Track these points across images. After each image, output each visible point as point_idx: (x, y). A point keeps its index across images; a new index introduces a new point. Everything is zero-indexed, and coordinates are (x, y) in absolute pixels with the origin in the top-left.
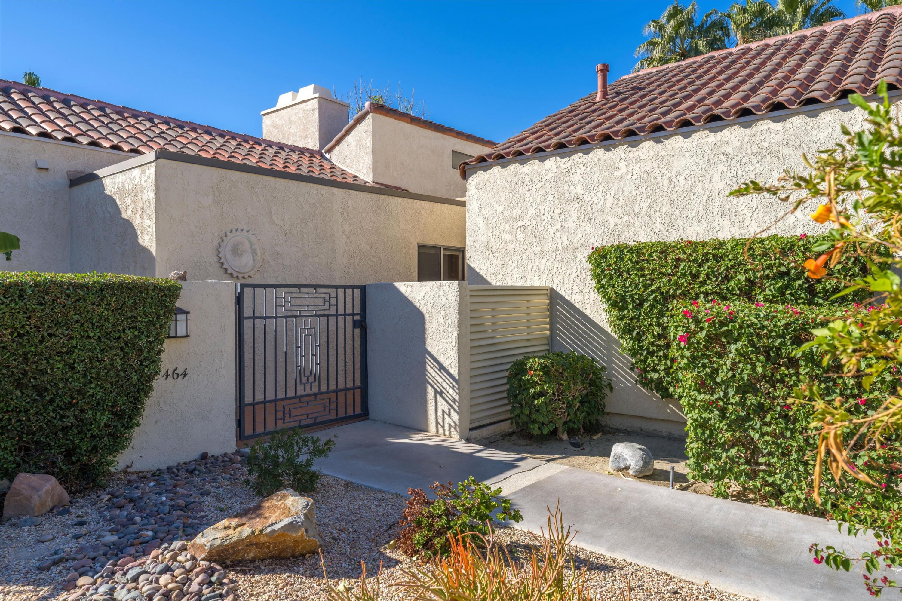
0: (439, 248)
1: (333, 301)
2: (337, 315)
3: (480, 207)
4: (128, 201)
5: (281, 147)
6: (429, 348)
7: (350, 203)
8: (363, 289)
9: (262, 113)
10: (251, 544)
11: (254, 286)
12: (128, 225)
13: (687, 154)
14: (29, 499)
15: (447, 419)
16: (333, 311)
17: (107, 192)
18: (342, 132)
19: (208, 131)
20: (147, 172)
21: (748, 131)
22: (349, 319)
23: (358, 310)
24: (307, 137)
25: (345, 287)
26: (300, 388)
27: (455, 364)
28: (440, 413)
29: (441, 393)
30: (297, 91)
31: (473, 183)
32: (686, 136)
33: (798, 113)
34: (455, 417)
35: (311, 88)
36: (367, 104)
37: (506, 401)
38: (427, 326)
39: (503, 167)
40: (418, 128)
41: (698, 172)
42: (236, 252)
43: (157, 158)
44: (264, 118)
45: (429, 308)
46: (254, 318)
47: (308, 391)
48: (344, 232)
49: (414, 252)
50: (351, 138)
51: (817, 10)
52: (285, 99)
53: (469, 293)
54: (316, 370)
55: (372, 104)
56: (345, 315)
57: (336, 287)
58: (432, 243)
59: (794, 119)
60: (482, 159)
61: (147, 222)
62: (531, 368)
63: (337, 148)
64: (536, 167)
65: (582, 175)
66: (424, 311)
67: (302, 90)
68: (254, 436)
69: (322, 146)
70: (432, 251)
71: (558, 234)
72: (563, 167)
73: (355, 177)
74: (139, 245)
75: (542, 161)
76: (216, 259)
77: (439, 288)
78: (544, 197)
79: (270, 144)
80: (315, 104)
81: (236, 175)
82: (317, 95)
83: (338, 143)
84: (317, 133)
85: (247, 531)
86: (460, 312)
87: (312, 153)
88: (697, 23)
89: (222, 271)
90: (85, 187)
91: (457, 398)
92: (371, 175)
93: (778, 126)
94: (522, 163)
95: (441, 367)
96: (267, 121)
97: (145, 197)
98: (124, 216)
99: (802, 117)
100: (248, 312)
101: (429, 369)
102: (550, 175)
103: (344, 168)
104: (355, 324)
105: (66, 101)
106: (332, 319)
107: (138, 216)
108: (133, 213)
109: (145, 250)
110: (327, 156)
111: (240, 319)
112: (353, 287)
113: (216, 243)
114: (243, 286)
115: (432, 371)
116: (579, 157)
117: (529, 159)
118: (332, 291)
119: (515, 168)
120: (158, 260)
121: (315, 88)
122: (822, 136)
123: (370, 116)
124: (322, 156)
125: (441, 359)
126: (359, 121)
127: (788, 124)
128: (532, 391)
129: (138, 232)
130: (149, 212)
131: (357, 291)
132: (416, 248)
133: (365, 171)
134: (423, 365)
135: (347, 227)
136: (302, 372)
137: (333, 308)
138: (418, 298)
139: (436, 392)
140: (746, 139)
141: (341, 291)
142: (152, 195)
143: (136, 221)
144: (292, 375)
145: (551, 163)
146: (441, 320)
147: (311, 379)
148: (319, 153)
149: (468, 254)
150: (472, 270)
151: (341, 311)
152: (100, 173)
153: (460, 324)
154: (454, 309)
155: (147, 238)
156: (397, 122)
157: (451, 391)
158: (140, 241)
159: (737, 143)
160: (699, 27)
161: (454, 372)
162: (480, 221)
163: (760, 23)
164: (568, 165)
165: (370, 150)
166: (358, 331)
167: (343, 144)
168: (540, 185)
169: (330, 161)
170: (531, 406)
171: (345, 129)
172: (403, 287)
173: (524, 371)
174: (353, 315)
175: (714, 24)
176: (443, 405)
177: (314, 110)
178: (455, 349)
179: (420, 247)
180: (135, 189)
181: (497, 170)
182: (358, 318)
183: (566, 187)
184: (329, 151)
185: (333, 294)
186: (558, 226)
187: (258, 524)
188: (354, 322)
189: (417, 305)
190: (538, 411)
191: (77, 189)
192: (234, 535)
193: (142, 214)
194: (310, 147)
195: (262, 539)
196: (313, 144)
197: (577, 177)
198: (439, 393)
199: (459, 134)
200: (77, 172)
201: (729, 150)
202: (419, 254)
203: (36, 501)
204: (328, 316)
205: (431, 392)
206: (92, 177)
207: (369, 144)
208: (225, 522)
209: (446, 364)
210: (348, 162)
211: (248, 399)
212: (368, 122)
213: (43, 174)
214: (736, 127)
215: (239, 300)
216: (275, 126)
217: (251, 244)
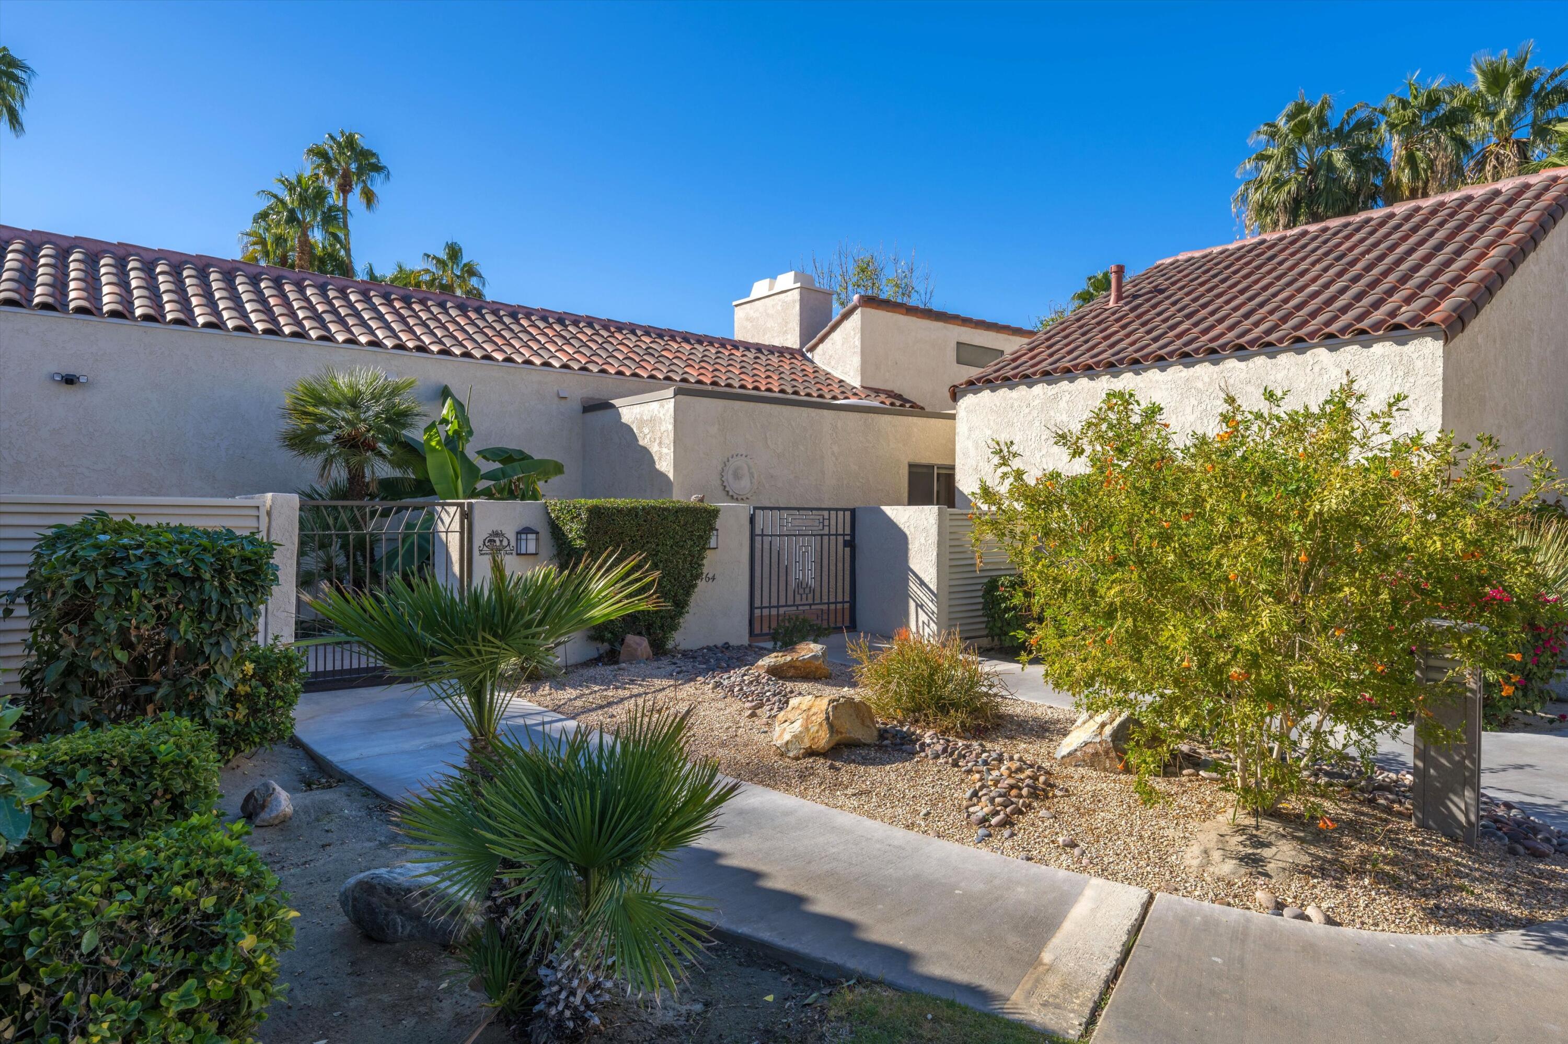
0: (931, 467)
1: (826, 523)
2: (829, 535)
3: (970, 430)
4: (646, 431)
5: (759, 348)
6: (912, 566)
7: (839, 425)
8: (853, 512)
9: (735, 303)
10: (791, 667)
11: (763, 508)
12: (646, 454)
13: (1163, 387)
14: (636, 650)
15: (927, 630)
16: (826, 531)
17: (623, 420)
18: (827, 329)
19: (686, 338)
20: (666, 407)
21: (1216, 368)
22: (840, 539)
23: (848, 531)
24: (786, 332)
25: (837, 510)
26: (798, 597)
27: (935, 580)
28: (920, 624)
29: (921, 606)
30: (775, 278)
31: (963, 406)
32: (1163, 370)
33: (1259, 354)
34: (934, 626)
35: (791, 274)
36: (856, 297)
37: (981, 613)
38: (910, 546)
39: (993, 391)
40: (914, 319)
41: (1173, 404)
42: (737, 476)
43: (675, 395)
44: (736, 309)
45: (912, 530)
46: (762, 535)
47: (804, 602)
48: (833, 454)
49: (905, 471)
50: (836, 336)
51: (1542, 87)
52: (760, 288)
53: (948, 517)
54: (812, 583)
55: (862, 297)
56: (836, 535)
57: (829, 510)
58: (924, 461)
59: (1256, 359)
60: (971, 383)
61: (665, 450)
62: (1002, 585)
63: (821, 346)
64: (1024, 393)
65: (1067, 402)
66: (908, 533)
67: (780, 277)
68: (761, 635)
69: (803, 344)
70: (925, 470)
71: (1044, 460)
72: (1050, 393)
73: (841, 381)
74: (657, 471)
75: (1030, 386)
76: (719, 482)
77: (921, 512)
78: (1031, 423)
79: (747, 346)
80: (796, 295)
81: (737, 404)
82: (798, 285)
83: (822, 340)
84: (798, 329)
85: (789, 658)
86: (940, 533)
87: (792, 352)
88: (1335, 124)
89: (724, 493)
90: (600, 414)
91: (936, 610)
92: (859, 379)
93: (1243, 365)
94: (1011, 388)
95: (922, 583)
96: (740, 314)
97: (663, 429)
98: (641, 443)
99: (1263, 357)
100: (758, 531)
101: (911, 584)
102: (1037, 402)
103: (829, 370)
104: (846, 544)
105: (561, 320)
106: (826, 539)
107: (656, 444)
108: (653, 440)
109: (663, 476)
110: (809, 355)
111: (753, 535)
112: (844, 510)
113: (720, 468)
114: (755, 508)
115: (913, 586)
116: (1065, 385)
117: (1017, 385)
118: (826, 513)
119: (1004, 392)
120: (675, 484)
121: (796, 275)
122: (1280, 376)
123: (859, 311)
124: (803, 355)
125: (921, 575)
126: (846, 316)
127: (1251, 363)
128: (1003, 605)
129: (656, 458)
130: (667, 441)
131: (848, 514)
132: (907, 468)
133: (852, 374)
134: (907, 580)
135: (836, 449)
136: (800, 584)
137: (827, 528)
138: (903, 521)
139: (917, 605)
140: (1215, 376)
141: (833, 513)
142: (671, 427)
143: (654, 449)
144: (793, 584)
145: (1039, 389)
146: (923, 541)
147: (807, 591)
148: (800, 351)
149: (958, 477)
150: (961, 493)
151: (833, 531)
152: (616, 402)
153: (940, 544)
154: (934, 530)
155: (664, 464)
156: (890, 314)
157: (930, 604)
158: (657, 467)
159: (1206, 379)
160: (1336, 130)
161: (933, 587)
162: (970, 444)
163: (1434, 121)
164: (1054, 392)
165: (859, 350)
166: (848, 550)
167: (828, 341)
168: (1027, 410)
169: (812, 362)
170: (1002, 618)
171: (830, 324)
172: (889, 510)
173: (996, 588)
174: (844, 535)
175: (1359, 126)
176: (923, 617)
177: (794, 302)
178: (935, 567)
179: (911, 466)
180: (653, 421)
181: (986, 394)
182: (848, 538)
183: (1052, 413)
184: (812, 349)
185: (826, 517)
186: (1044, 452)
187: (795, 656)
188: (845, 541)
189: (902, 526)
190: (1009, 624)
191: (589, 415)
192: (781, 660)
193: (660, 443)
194: (789, 345)
195: (798, 664)
196: (792, 340)
197: (1063, 404)
198: (920, 606)
199: (966, 322)
200: (592, 399)
201: (1200, 385)
202: (910, 473)
203: (639, 652)
204: (822, 535)
205: (912, 605)
206: (606, 406)
207: (858, 343)
208: (775, 654)
209: (926, 580)
210: (833, 363)
211: (757, 603)
212: (856, 317)
213: (563, 401)
214: (1207, 364)
215: (752, 520)
216: (748, 319)
217: (749, 468)
